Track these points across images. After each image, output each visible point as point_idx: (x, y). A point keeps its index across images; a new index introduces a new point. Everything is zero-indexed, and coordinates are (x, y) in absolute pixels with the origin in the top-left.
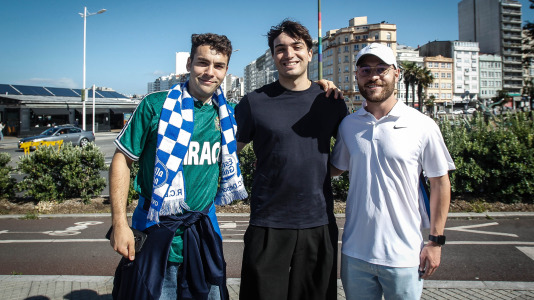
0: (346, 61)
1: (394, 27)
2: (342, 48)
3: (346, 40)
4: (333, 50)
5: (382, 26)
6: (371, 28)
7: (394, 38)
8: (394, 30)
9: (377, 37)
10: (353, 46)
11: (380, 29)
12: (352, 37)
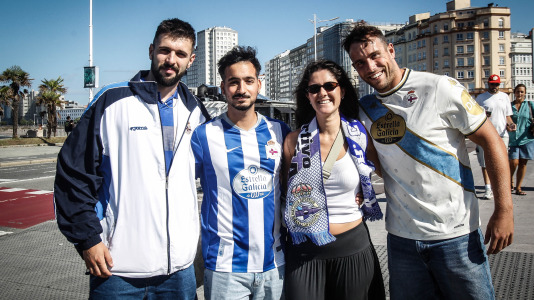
0: (446, 55)
1: (508, 11)
2: (440, 39)
3: (446, 28)
4: (427, 40)
5: (493, 11)
6: (478, 13)
7: (507, 25)
8: (508, 15)
9: (487, 24)
10: (455, 35)
11: (491, 14)
12: (454, 25)
